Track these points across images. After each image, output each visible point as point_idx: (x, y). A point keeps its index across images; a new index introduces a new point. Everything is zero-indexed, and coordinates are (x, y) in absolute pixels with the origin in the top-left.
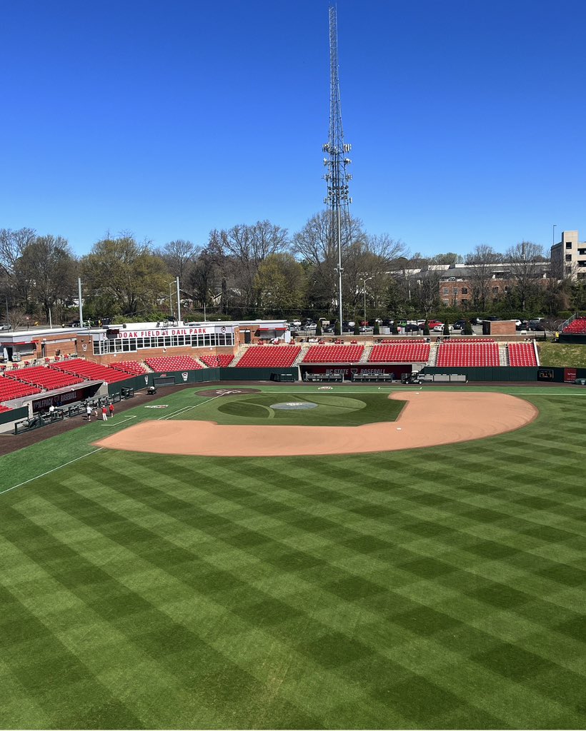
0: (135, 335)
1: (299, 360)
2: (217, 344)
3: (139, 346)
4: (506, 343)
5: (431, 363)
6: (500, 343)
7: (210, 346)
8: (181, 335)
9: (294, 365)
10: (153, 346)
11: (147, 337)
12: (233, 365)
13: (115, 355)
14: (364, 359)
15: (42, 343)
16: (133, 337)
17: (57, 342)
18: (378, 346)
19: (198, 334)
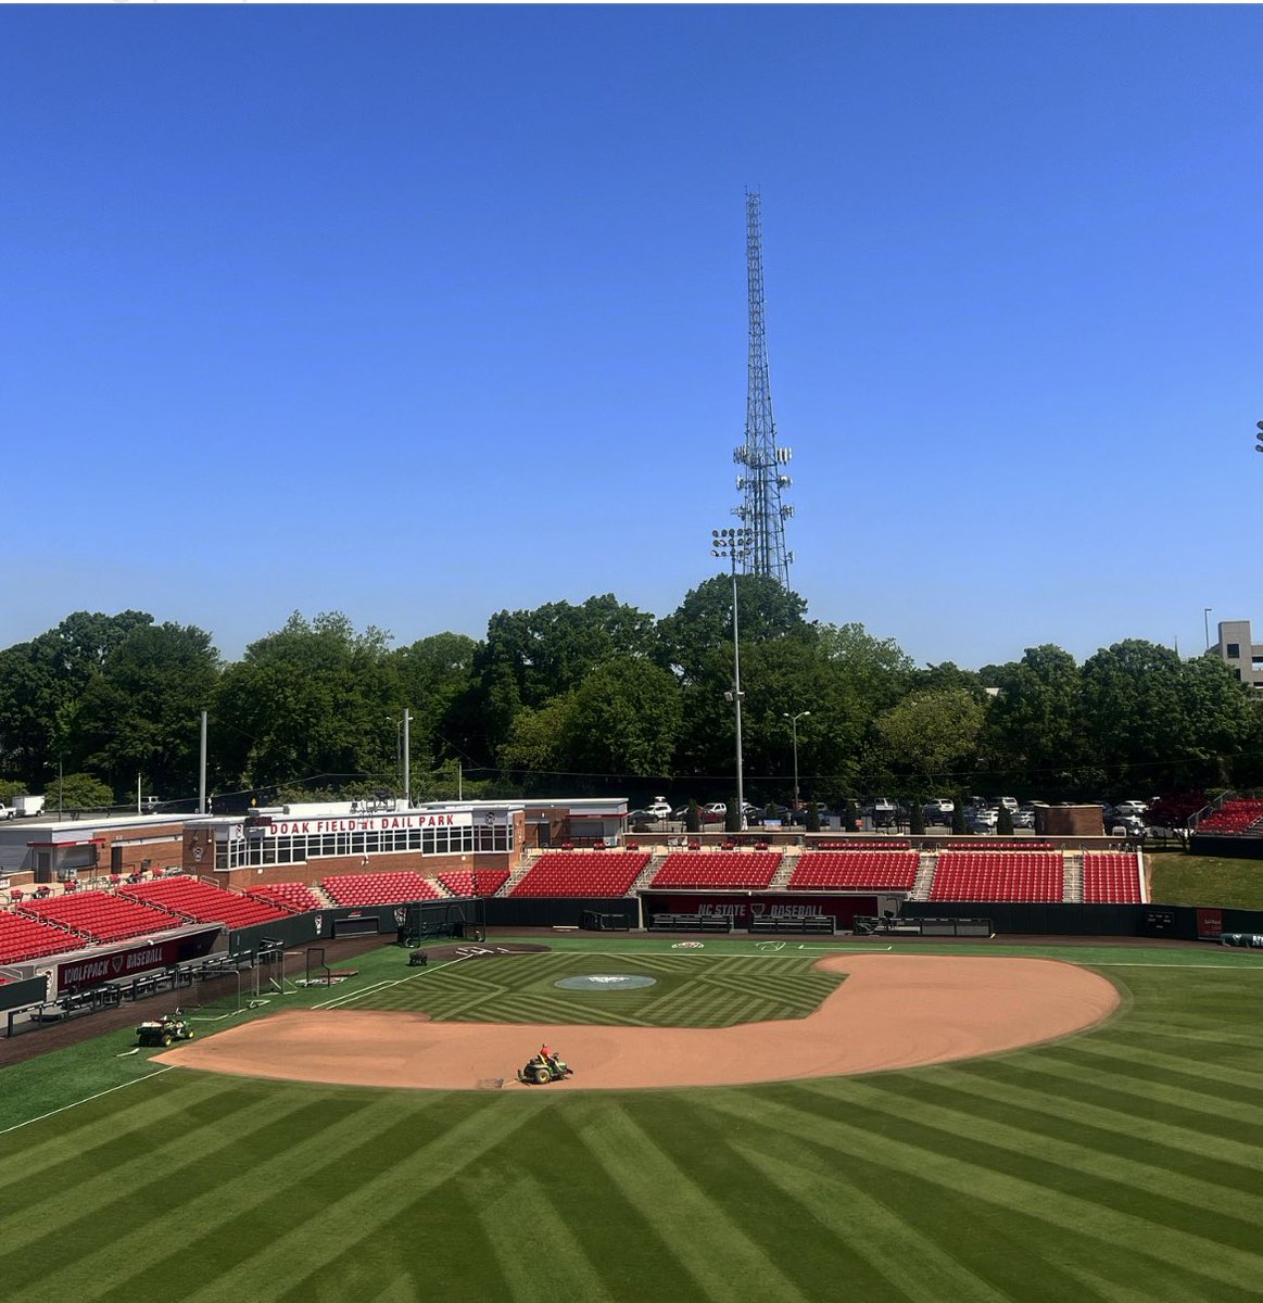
0: (305, 829)
1: (644, 883)
2: (476, 849)
3: (312, 852)
4: (1079, 853)
5: (919, 894)
6: (1067, 854)
7: (462, 852)
8: (400, 828)
9: (632, 894)
10: (341, 851)
11: (330, 832)
12: (504, 893)
13: (260, 871)
14: (780, 884)
15: (114, 845)
16: (301, 833)
17: (145, 842)
18: (811, 856)
19: (437, 826)
